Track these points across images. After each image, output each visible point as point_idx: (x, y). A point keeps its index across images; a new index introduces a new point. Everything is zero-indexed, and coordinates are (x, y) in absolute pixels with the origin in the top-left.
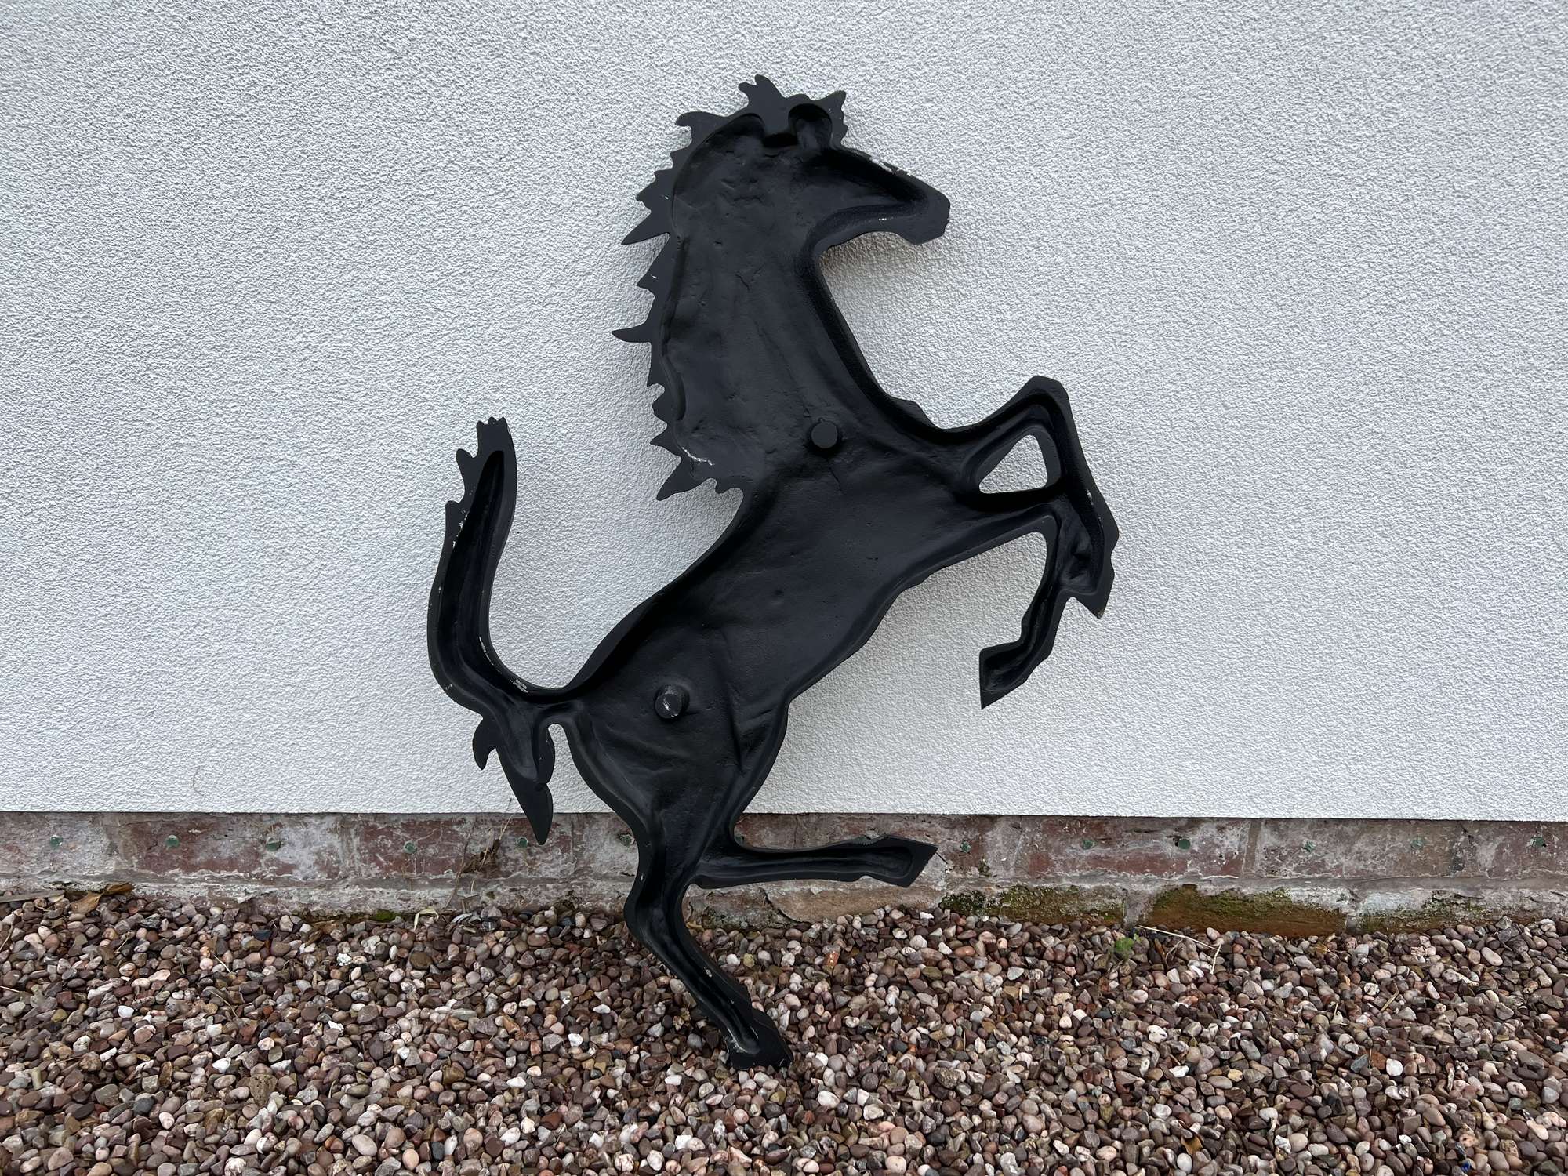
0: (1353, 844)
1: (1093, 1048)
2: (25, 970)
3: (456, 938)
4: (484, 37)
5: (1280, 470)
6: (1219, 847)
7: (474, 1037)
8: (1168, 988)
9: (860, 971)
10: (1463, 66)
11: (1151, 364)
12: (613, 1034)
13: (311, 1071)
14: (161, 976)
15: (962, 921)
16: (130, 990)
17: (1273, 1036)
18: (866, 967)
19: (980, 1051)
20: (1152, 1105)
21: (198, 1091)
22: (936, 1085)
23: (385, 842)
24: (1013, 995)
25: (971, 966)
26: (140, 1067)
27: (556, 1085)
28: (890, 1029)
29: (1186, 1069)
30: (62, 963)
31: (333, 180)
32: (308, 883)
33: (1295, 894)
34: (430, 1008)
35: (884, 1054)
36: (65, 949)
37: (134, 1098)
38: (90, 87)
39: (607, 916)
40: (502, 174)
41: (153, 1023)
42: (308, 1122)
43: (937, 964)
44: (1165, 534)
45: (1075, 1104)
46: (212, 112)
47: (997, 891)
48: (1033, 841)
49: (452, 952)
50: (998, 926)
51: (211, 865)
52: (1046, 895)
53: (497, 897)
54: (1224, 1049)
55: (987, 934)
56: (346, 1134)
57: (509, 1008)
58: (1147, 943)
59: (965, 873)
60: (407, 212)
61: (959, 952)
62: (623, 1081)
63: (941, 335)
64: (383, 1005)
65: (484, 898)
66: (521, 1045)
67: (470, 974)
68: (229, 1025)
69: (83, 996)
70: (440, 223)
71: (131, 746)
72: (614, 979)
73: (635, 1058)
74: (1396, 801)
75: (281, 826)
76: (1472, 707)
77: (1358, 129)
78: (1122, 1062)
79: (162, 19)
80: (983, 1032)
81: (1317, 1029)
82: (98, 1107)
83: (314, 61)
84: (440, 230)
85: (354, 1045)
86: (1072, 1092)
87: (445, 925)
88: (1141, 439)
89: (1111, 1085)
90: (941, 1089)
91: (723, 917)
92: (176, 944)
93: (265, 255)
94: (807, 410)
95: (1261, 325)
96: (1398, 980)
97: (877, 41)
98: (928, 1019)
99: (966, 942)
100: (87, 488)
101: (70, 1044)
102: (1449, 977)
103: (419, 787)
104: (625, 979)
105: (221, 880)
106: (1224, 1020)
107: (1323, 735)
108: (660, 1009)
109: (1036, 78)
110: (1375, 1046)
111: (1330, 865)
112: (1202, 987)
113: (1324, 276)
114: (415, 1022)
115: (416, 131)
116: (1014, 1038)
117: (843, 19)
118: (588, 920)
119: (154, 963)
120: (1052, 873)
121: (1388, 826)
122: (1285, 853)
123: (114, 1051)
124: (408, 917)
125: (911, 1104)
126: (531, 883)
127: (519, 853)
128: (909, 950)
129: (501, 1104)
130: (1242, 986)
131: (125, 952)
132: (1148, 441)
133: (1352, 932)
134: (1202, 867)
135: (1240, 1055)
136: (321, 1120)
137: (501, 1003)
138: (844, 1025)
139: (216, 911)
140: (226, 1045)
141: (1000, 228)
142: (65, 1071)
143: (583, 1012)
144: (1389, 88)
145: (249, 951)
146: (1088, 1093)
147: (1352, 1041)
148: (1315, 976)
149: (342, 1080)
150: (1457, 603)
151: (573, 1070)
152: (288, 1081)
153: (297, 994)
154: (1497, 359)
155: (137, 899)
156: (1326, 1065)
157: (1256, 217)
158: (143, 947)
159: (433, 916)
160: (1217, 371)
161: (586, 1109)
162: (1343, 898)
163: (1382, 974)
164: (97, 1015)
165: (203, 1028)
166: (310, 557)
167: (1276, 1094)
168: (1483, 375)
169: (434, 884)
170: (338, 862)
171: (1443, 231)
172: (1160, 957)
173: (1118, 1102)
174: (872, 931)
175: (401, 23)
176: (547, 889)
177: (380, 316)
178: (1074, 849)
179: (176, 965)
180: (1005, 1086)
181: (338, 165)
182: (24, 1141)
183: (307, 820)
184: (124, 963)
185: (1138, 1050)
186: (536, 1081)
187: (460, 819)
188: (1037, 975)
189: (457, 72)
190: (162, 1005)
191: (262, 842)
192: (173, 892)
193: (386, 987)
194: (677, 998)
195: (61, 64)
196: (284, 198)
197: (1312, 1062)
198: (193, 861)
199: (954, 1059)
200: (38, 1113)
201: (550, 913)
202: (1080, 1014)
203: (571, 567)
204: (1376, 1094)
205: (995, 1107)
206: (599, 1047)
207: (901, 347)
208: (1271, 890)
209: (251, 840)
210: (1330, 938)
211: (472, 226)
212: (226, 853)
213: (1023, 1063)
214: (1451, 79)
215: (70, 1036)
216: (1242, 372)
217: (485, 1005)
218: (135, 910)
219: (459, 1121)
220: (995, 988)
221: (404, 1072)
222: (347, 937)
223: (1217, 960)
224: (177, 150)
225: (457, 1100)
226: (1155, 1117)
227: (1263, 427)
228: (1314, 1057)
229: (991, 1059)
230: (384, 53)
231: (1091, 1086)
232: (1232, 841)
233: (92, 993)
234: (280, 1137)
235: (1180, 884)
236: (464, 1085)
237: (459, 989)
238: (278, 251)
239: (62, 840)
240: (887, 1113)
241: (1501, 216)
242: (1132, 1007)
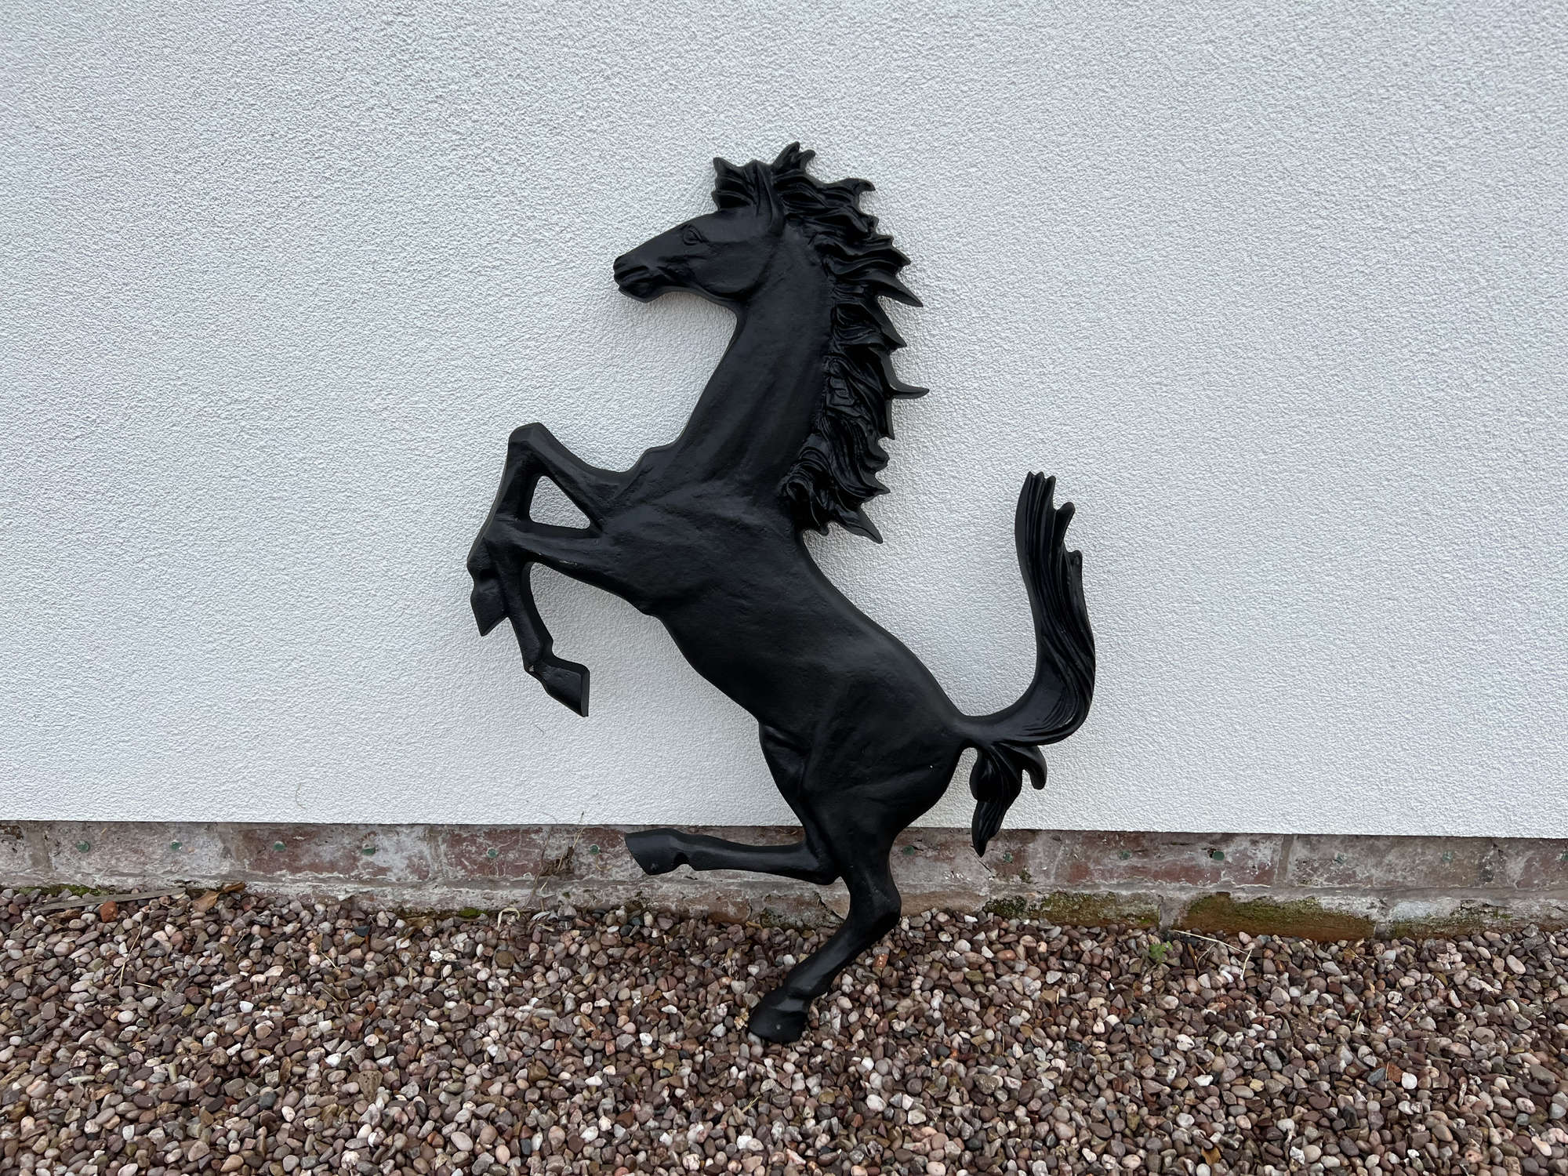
0: (1383, 857)
1: (1123, 1055)
2: (156, 967)
3: (536, 937)
4: (543, 116)
5: (1318, 512)
6: (1251, 858)
7: (555, 1035)
8: (1198, 993)
9: (907, 974)
10: (1513, 118)
11: (1191, 413)
12: (680, 1034)
13: (412, 1067)
14: (276, 972)
15: (1004, 925)
16: (249, 986)
17: (1296, 1047)
18: (913, 970)
19: (1018, 1056)
20: (1176, 1114)
21: (314, 1086)
22: (974, 1091)
23: (470, 848)
24: (1050, 1000)
25: (1012, 970)
26: (262, 1061)
27: (629, 1084)
28: (934, 1033)
29: (1210, 1078)
30: (188, 960)
31: (405, 254)
32: (401, 883)
33: (1326, 902)
34: (515, 1007)
35: (928, 1059)
36: (188, 947)
37: (258, 1092)
38: (177, 172)
39: (673, 915)
41: (271, 1019)
42: (412, 1118)
43: (980, 967)
44: (1204, 573)
45: (1104, 1112)
46: (292, 194)
47: (1037, 896)
48: (1072, 853)
49: (533, 950)
50: (1039, 929)
51: (315, 867)
52: (1085, 900)
53: (572, 897)
54: (1247, 1059)
55: (1028, 938)
56: (445, 1131)
57: (586, 1008)
58: (1180, 947)
59: (1007, 880)
61: (1001, 955)
62: (689, 1082)
63: (985, 388)
64: (473, 1002)
65: (561, 897)
66: (597, 1045)
67: (550, 973)
68: (338, 1021)
69: (208, 992)
70: (506, 292)
71: (240, 765)
72: (680, 980)
73: (700, 1058)
74: (1427, 819)
75: (375, 834)
76: (1505, 733)
77: (1404, 183)
78: (1150, 1071)
79: (241, 107)
80: (1021, 1037)
81: (1338, 1039)
82: (228, 1100)
83: (384, 144)
84: (506, 299)
85: (449, 1042)
86: (1102, 1100)
87: (526, 923)
88: (1180, 483)
89: (1139, 1094)
90: (980, 1095)
91: (780, 916)
92: (286, 941)
93: (344, 325)
95: (1302, 375)
96: (1422, 987)
98: (970, 1024)
99: (1008, 946)
100: (191, 538)
101: (200, 1039)
102: (1472, 986)
103: (499, 802)
104: (691, 979)
105: (324, 881)
106: (1250, 1028)
107: (1356, 758)
108: (722, 1009)
110: (1393, 1059)
111: (1360, 876)
112: (1231, 993)
113: (1366, 326)
114: (502, 1020)
115: (481, 207)
116: (1050, 1043)
117: (889, 89)
118: (655, 919)
119: (268, 959)
120: (1091, 880)
121: (1418, 841)
122: (1316, 865)
123: (238, 1046)
124: (492, 914)
125: (951, 1109)
126: (603, 885)
127: (591, 859)
128: (954, 954)
129: (581, 1103)
130: (1270, 992)
131: (243, 949)
132: (1188, 486)
133: (1381, 937)
134: (1235, 877)
135: (1263, 1065)
136: (423, 1116)
137: (578, 1002)
138: (891, 1028)
139: (320, 908)
140: (336, 1041)
141: (1043, 286)
142: (197, 1065)
143: (653, 1012)
144: (1436, 142)
145: (351, 947)
146: (1117, 1101)
147: (1370, 1054)
148: (1341, 982)
149: (440, 1076)
150: (1492, 636)
151: (644, 1069)
152: (392, 1076)
153: (395, 989)
154: (1540, 404)
155: (249, 896)
156: (1344, 1077)
157: (1298, 270)
158: (257, 944)
159: (514, 913)
160: (1256, 418)
161: (657, 1108)
162: (1372, 906)
163: (1407, 981)
164: (221, 1010)
165: (315, 1024)
166: (395, 598)
167: (1295, 1104)
168: (1525, 419)
169: (515, 885)
170: (426, 866)
171: (1488, 281)
172: (1194, 961)
173: (1145, 1110)
174: (920, 934)
175: (465, 106)
176: (618, 891)
178: (1112, 860)
179: (287, 960)
180: (1039, 1092)
181: (409, 240)
182: (166, 1134)
183: (399, 829)
184: (242, 959)
185: (1166, 1059)
186: (612, 1080)
187: (538, 829)
188: (1074, 979)
189: (519, 151)
190: (278, 1000)
191: (359, 847)
192: (282, 890)
193: (475, 985)
194: (738, 999)
195: (148, 151)
196: (360, 272)
197: (1331, 1073)
198: (297, 864)
199: (993, 1063)
200: (176, 1106)
201: (621, 912)
202: (1113, 1019)
204: (1390, 1108)
205: (1030, 1113)
206: (668, 1047)
207: (945, 400)
208: (1302, 898)
209: (348, 847)
210: (1359, 944)
212: (327, 858)
213: (1057, 1069)
214: (1500, 132)
215: (200, 1032)
216: (1281, 420)
217: (563, 1003)
218: (249, 907)
219: (544, 1119)
220: (1033, 992)
221: (494, 1070)
222: (438, 933)
223: (1247, 964)
224: (260, 230)
225: (542, 1097)
226: (1179, 1126)
227: (1301, 472)
228: (1333, 1069)
229: (1027, 1063)
230: (449, 134)
231: (1119, 1095)
232: (1264, 854)
233: (216, 989)
234: (387, 1132)
235: (1214, 891)
236: (547, 1083)
237: (541, 988)
238: (356, 321)
239: (181, 844)
240: (930, 1118)
241: (1547, 265)
242: (1164, 1013)
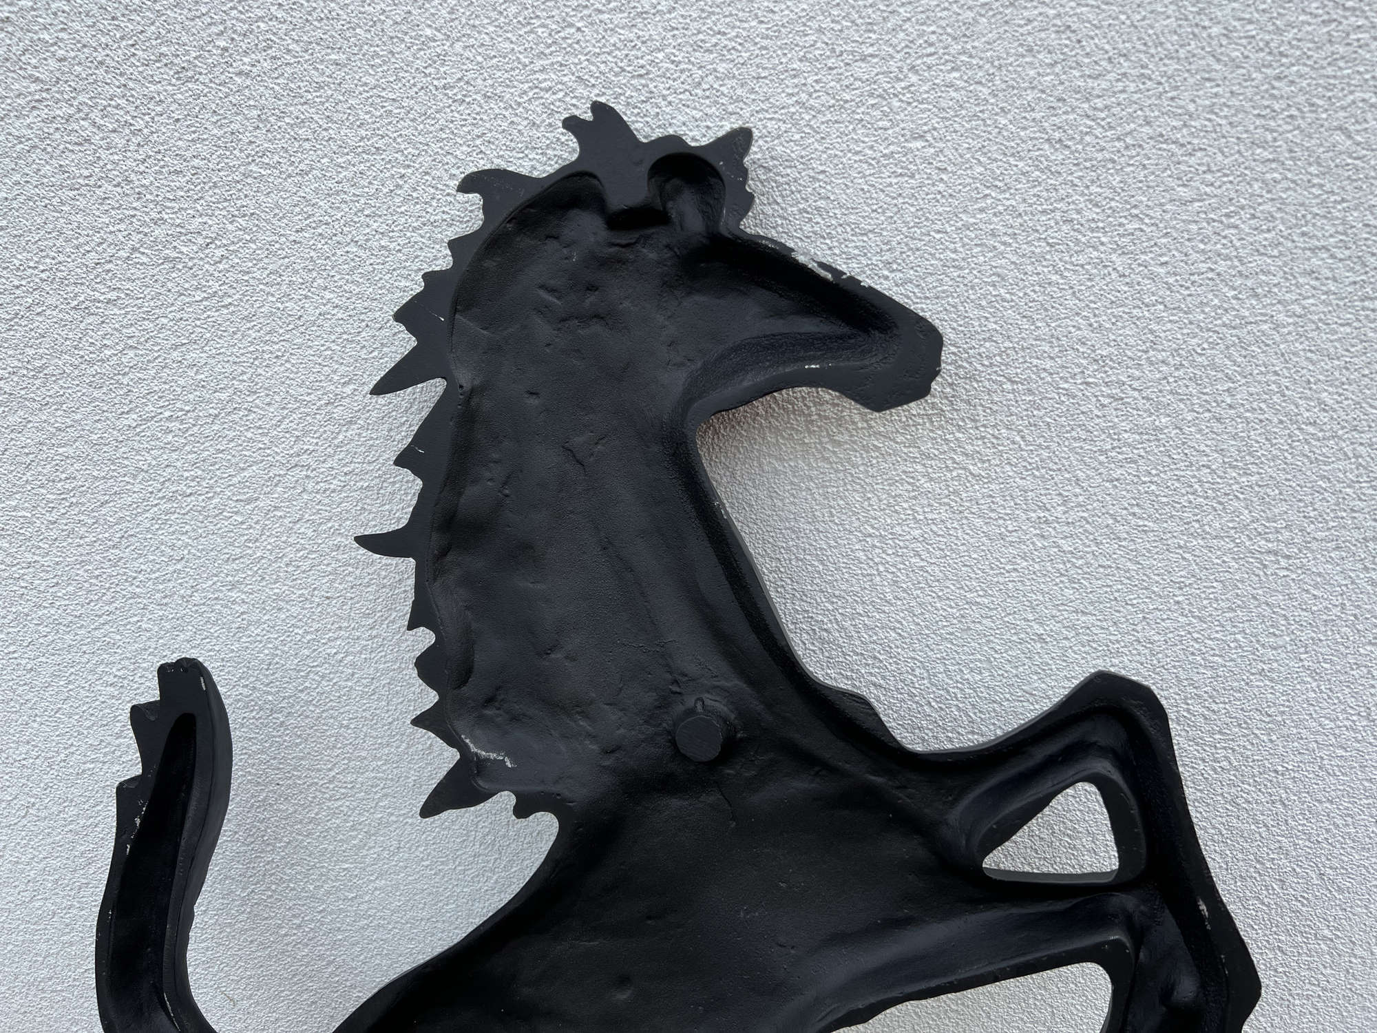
40: (211, 269)
60: (82, 326)
94: (676, 682)
97: (820, 30)
109: (1132, 87)
177: (63, 476)
203: (354, 838)
211: (175, 347)
